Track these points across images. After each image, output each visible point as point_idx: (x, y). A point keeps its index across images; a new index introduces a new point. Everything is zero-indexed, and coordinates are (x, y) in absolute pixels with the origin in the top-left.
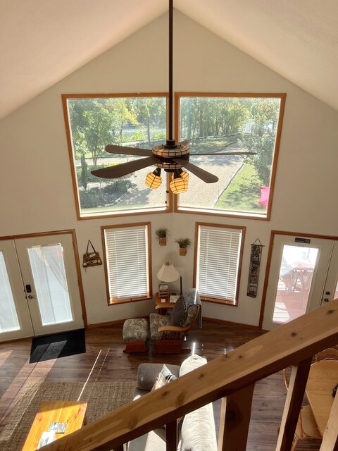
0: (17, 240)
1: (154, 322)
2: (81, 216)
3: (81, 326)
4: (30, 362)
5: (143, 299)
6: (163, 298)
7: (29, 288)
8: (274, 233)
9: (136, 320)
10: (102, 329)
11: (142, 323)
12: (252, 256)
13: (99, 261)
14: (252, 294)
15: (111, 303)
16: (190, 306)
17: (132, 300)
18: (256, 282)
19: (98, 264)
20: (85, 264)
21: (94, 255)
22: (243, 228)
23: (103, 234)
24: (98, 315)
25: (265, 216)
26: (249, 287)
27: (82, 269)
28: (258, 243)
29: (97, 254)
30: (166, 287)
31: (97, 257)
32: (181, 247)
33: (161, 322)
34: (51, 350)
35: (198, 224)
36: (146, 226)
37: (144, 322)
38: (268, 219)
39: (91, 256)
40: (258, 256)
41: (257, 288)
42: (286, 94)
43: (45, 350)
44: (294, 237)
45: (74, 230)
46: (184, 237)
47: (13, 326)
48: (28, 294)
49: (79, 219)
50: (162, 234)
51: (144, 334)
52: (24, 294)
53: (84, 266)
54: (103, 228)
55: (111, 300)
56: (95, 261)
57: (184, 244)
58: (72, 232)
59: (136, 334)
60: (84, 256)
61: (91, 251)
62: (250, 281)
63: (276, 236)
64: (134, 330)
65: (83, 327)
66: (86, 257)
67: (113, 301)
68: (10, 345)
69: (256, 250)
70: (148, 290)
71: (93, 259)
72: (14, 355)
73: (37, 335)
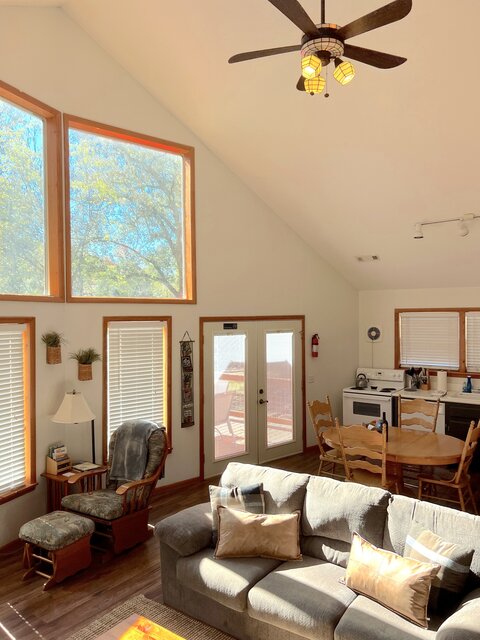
8: (203, 320)
12: (182, 359)
14: (187, 422)
18: (191, 400)
22: (168, 319)
25: (191, 298)
28: (186, 339)
35: (107, 320)
38: (194, 302)
40: (189, 358)
41: (192, 409)
42: (194, 148)
44: (222, 324)
62: (184, 401)
63: (205, 324)
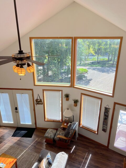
0: (13, 90)
1: (58, 132)
2: (36, 84)
3: (34, 127)
4: (12, 136)
5: (58, 122)
6: (66, 123)
7: (16, 109)
8: (115, 103)
9: (52, 130)
10: (42, 130)
11: (54, 132)
12: (105, 113)
13: (41, 103)
14: (104, 130)
15: (46, 120)
16: (71, 129)
17: (54, 121)
18: (107, 125)
19: (41, 104)
20: (36, 103)
21: (40, 100)
22: (101, 99)
23: (43, 92)
24: (41, 124)
25: (111, 95)
26: (103, 127)
27: (35, 105)
28: (107, 107)
29: (41, 100)
30: (68, 119)
31: (41, 101)
32: (74, 103)
33: (61, 133)
34: (21, 133)
35: (82, 94)
36: (61, 92)
37: (55, 131)
38: (113, 96)
39: (38, 100)
40: (107, 113)
41: (107, 128)
42: (122, 37)
43: (18, 133)
44: (125, 107)
45: (33, 89)
46: (76, 99)
47: (11, 121)
48: (16, 111)
49: (35, 85)
50: (67, 96)
51: (52, 136)
52: (15, 110)
53: (36, 104)
54: (43, 90)
55: (46, 119)
56: (40, 103)
57: (76, 102)
58: (32, 90)
59: (49, 136)
60: (36, 100)
61: (39, 98)
62: (104, 124)
63: (116, 105)
64: (50, 134)
65: (35, 128)
66: (37, 100)
67: (47, 120)
68: (9, 128)
69: (107, 110)
70: (61, 118)
71: (39, 102)
72: (8, 132)
73: (19, 127)
